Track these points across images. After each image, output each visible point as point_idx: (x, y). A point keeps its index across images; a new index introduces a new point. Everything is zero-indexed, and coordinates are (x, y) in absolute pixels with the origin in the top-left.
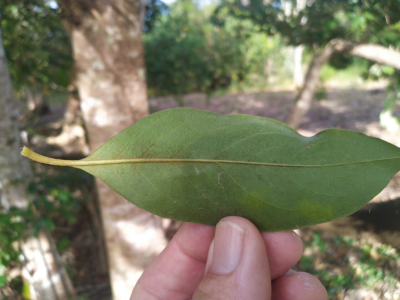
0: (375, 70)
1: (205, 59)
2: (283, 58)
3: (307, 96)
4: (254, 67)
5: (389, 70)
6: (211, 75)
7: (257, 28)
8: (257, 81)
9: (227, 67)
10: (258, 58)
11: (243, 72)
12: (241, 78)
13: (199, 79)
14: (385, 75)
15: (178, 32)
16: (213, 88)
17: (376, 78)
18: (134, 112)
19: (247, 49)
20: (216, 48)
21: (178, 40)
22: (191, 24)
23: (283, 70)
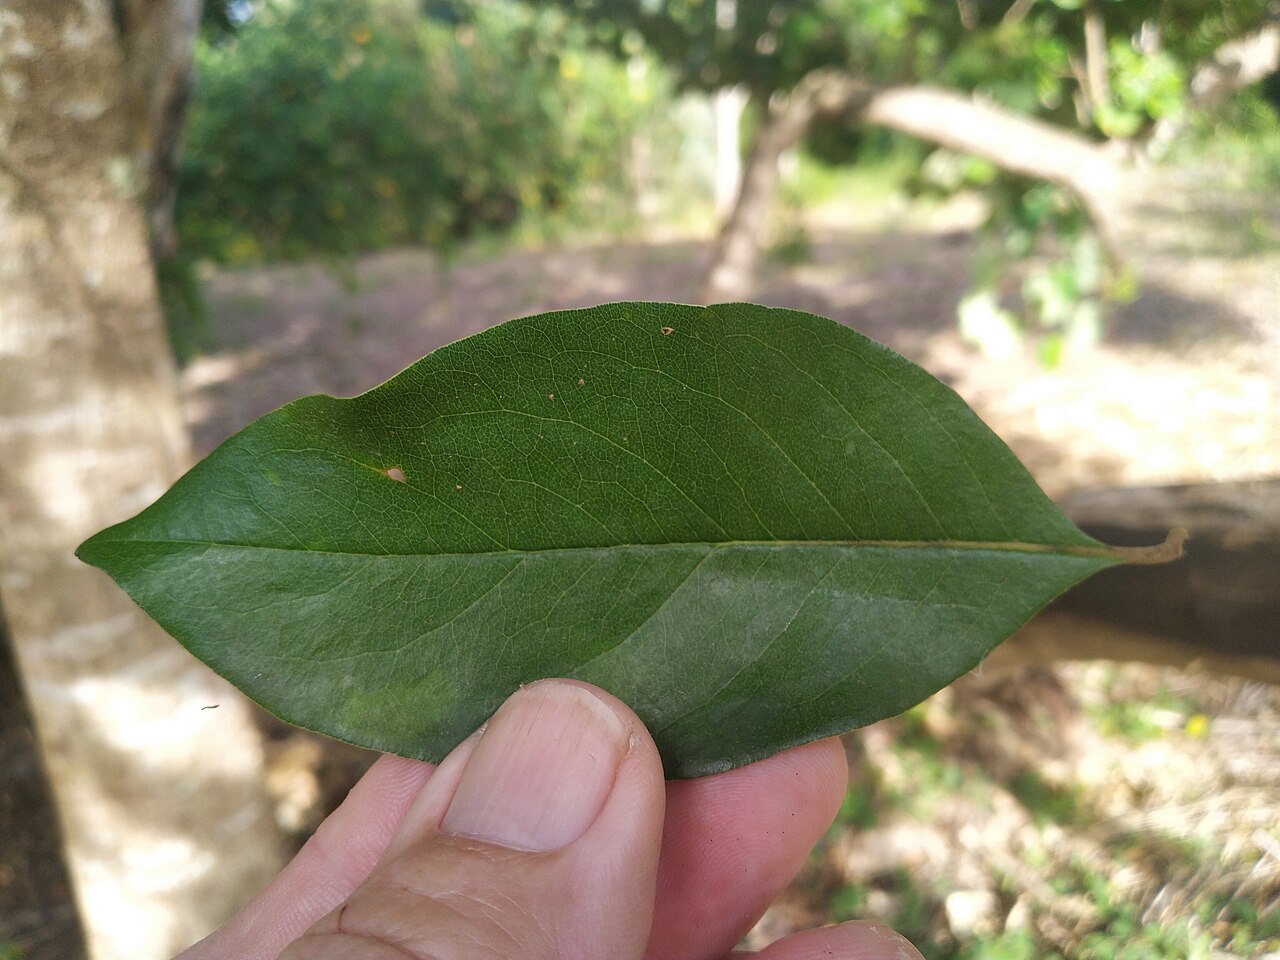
0: (940, 169)
1: (432, 137)
2: (679, 136)
3: (741, 250)
4: (590, 164)
5: (980, 171)
6: (453, 190)
7: (580, 34)
8: (602, 208)
9: (505, 162)
10: (603, 136)
11: (557, 182)
12: (552, 199)
13: (414, 201)
14: (969, 185)
15: (335, 49)
16: (461, 231)
17: (942, 193)
18: (100, 305)
19: (567, 104)
20: (465, 101)
21: (337, 74)
22: (379, 20)
23: (681, 174)
